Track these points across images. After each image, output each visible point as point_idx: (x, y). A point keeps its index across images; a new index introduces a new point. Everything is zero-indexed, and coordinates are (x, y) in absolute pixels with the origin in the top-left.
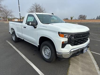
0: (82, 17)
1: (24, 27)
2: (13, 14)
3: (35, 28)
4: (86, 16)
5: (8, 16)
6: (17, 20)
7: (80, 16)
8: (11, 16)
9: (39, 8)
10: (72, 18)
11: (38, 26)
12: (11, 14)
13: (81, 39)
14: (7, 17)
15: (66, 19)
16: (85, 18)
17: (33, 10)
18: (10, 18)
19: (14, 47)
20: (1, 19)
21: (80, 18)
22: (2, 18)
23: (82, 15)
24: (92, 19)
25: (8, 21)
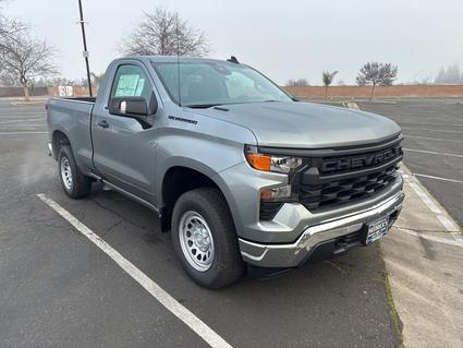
0: (377, 73)
2: (49, 61)
4: (395, 71)
6: (71, 88)
7: (368, 67)
8: (44, 70)
9: (177, 32)
10: (331, 77)
12: (41, 63)
14: (23, 77)
15: (296, 84)
16: (391, 76)
17: (146, 40)
18: (38, 79)
21: (368, 77)
23: (376, 66)
25: (30, 95)
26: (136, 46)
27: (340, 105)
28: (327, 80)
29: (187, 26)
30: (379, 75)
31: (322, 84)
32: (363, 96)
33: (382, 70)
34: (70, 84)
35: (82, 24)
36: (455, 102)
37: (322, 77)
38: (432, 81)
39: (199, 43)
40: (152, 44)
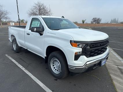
0: (96, 20)
1: (27, 34)
3: (41, 35)
4: (101, 20)
5: (2, 19)
7: (94, 19)
10: (84, 21)
11: (45, 33)
13: (98, 49)
16: (100, 21)
21: (94, 21)
23: (96, 18)
26: (32, 12)
27: (87, 29)
28: (83, 22)
29: (46, 7)
30: (97, 21)
31: (82, 23)
32: (93, 26)
34: (13, 22)
35: (17, 6)
36: (116, 28)
37: (82, 21)
38: (109, 22)
39: (50, 11)
40: (36, 11)
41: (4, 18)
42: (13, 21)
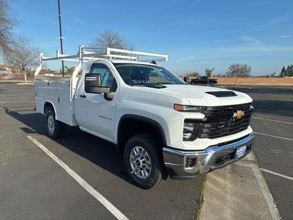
0: (238, 70)
4: (250, 69)
5: (27, 66)
7: (233, 66)
10: (211, 71)
14: (24, 68)
16: (248, 72)
19: (52, 155)
20: (6, 72)
21: (233, 72)
22: (7, 69)
23: (238, 66)
24: (267, 77)
25: (27, 79)
30: (240, 71)
33: (242, 68)
41: (32, 64)
42: (51, 70)
